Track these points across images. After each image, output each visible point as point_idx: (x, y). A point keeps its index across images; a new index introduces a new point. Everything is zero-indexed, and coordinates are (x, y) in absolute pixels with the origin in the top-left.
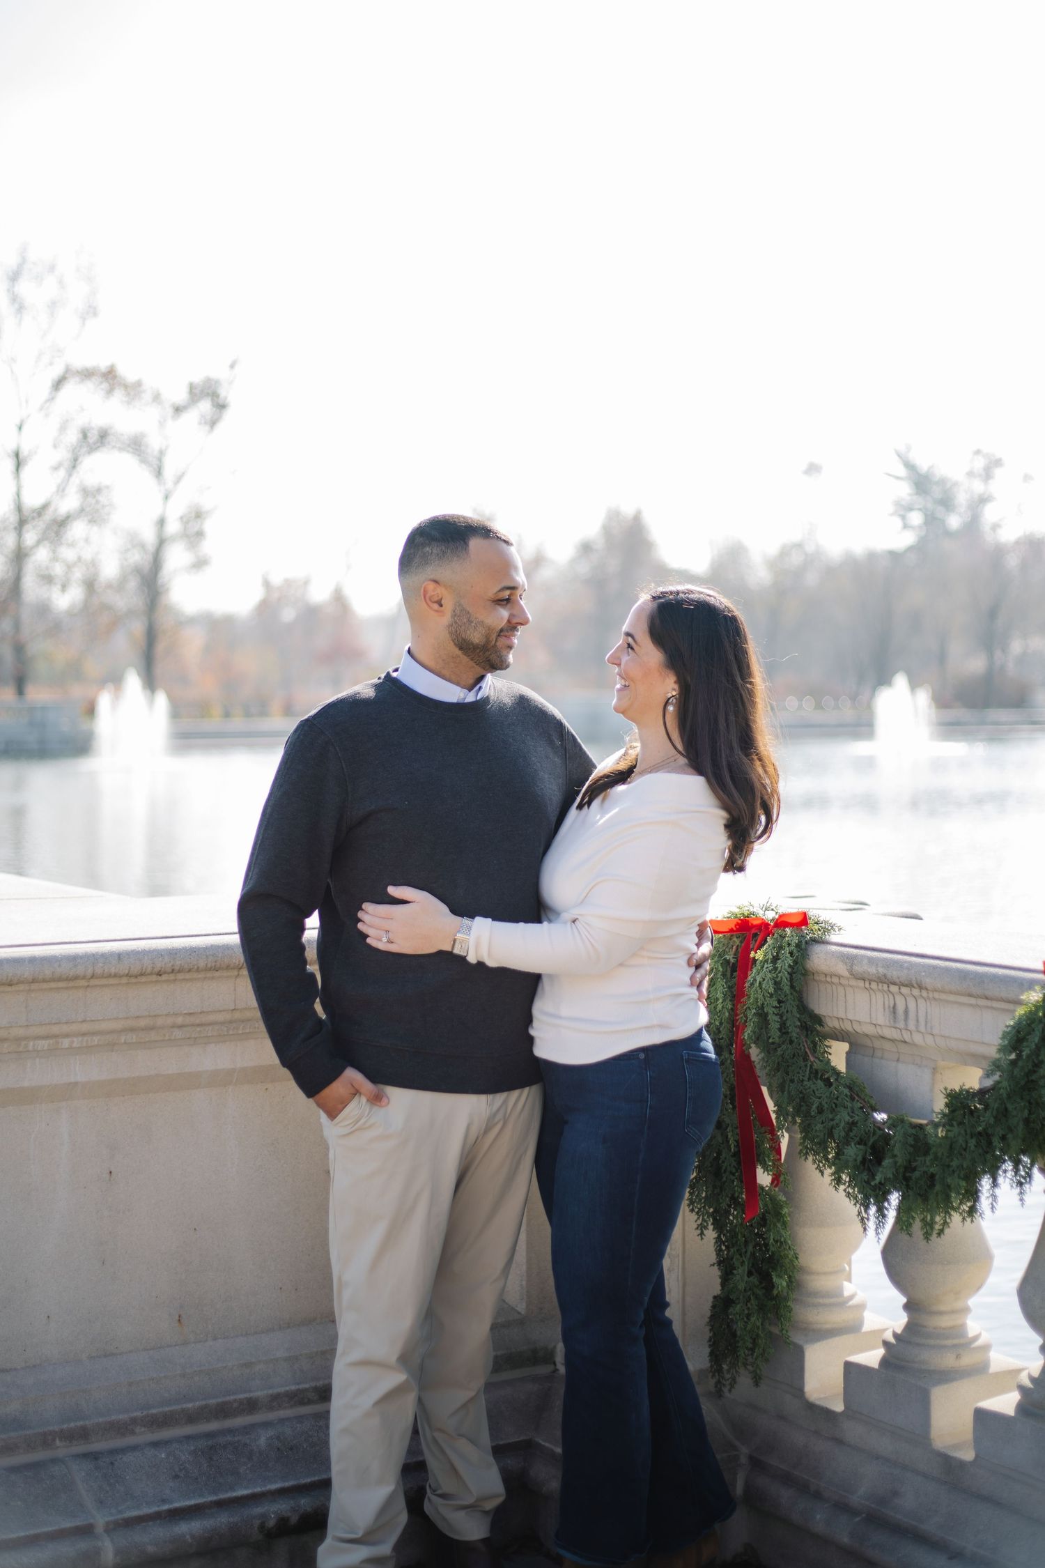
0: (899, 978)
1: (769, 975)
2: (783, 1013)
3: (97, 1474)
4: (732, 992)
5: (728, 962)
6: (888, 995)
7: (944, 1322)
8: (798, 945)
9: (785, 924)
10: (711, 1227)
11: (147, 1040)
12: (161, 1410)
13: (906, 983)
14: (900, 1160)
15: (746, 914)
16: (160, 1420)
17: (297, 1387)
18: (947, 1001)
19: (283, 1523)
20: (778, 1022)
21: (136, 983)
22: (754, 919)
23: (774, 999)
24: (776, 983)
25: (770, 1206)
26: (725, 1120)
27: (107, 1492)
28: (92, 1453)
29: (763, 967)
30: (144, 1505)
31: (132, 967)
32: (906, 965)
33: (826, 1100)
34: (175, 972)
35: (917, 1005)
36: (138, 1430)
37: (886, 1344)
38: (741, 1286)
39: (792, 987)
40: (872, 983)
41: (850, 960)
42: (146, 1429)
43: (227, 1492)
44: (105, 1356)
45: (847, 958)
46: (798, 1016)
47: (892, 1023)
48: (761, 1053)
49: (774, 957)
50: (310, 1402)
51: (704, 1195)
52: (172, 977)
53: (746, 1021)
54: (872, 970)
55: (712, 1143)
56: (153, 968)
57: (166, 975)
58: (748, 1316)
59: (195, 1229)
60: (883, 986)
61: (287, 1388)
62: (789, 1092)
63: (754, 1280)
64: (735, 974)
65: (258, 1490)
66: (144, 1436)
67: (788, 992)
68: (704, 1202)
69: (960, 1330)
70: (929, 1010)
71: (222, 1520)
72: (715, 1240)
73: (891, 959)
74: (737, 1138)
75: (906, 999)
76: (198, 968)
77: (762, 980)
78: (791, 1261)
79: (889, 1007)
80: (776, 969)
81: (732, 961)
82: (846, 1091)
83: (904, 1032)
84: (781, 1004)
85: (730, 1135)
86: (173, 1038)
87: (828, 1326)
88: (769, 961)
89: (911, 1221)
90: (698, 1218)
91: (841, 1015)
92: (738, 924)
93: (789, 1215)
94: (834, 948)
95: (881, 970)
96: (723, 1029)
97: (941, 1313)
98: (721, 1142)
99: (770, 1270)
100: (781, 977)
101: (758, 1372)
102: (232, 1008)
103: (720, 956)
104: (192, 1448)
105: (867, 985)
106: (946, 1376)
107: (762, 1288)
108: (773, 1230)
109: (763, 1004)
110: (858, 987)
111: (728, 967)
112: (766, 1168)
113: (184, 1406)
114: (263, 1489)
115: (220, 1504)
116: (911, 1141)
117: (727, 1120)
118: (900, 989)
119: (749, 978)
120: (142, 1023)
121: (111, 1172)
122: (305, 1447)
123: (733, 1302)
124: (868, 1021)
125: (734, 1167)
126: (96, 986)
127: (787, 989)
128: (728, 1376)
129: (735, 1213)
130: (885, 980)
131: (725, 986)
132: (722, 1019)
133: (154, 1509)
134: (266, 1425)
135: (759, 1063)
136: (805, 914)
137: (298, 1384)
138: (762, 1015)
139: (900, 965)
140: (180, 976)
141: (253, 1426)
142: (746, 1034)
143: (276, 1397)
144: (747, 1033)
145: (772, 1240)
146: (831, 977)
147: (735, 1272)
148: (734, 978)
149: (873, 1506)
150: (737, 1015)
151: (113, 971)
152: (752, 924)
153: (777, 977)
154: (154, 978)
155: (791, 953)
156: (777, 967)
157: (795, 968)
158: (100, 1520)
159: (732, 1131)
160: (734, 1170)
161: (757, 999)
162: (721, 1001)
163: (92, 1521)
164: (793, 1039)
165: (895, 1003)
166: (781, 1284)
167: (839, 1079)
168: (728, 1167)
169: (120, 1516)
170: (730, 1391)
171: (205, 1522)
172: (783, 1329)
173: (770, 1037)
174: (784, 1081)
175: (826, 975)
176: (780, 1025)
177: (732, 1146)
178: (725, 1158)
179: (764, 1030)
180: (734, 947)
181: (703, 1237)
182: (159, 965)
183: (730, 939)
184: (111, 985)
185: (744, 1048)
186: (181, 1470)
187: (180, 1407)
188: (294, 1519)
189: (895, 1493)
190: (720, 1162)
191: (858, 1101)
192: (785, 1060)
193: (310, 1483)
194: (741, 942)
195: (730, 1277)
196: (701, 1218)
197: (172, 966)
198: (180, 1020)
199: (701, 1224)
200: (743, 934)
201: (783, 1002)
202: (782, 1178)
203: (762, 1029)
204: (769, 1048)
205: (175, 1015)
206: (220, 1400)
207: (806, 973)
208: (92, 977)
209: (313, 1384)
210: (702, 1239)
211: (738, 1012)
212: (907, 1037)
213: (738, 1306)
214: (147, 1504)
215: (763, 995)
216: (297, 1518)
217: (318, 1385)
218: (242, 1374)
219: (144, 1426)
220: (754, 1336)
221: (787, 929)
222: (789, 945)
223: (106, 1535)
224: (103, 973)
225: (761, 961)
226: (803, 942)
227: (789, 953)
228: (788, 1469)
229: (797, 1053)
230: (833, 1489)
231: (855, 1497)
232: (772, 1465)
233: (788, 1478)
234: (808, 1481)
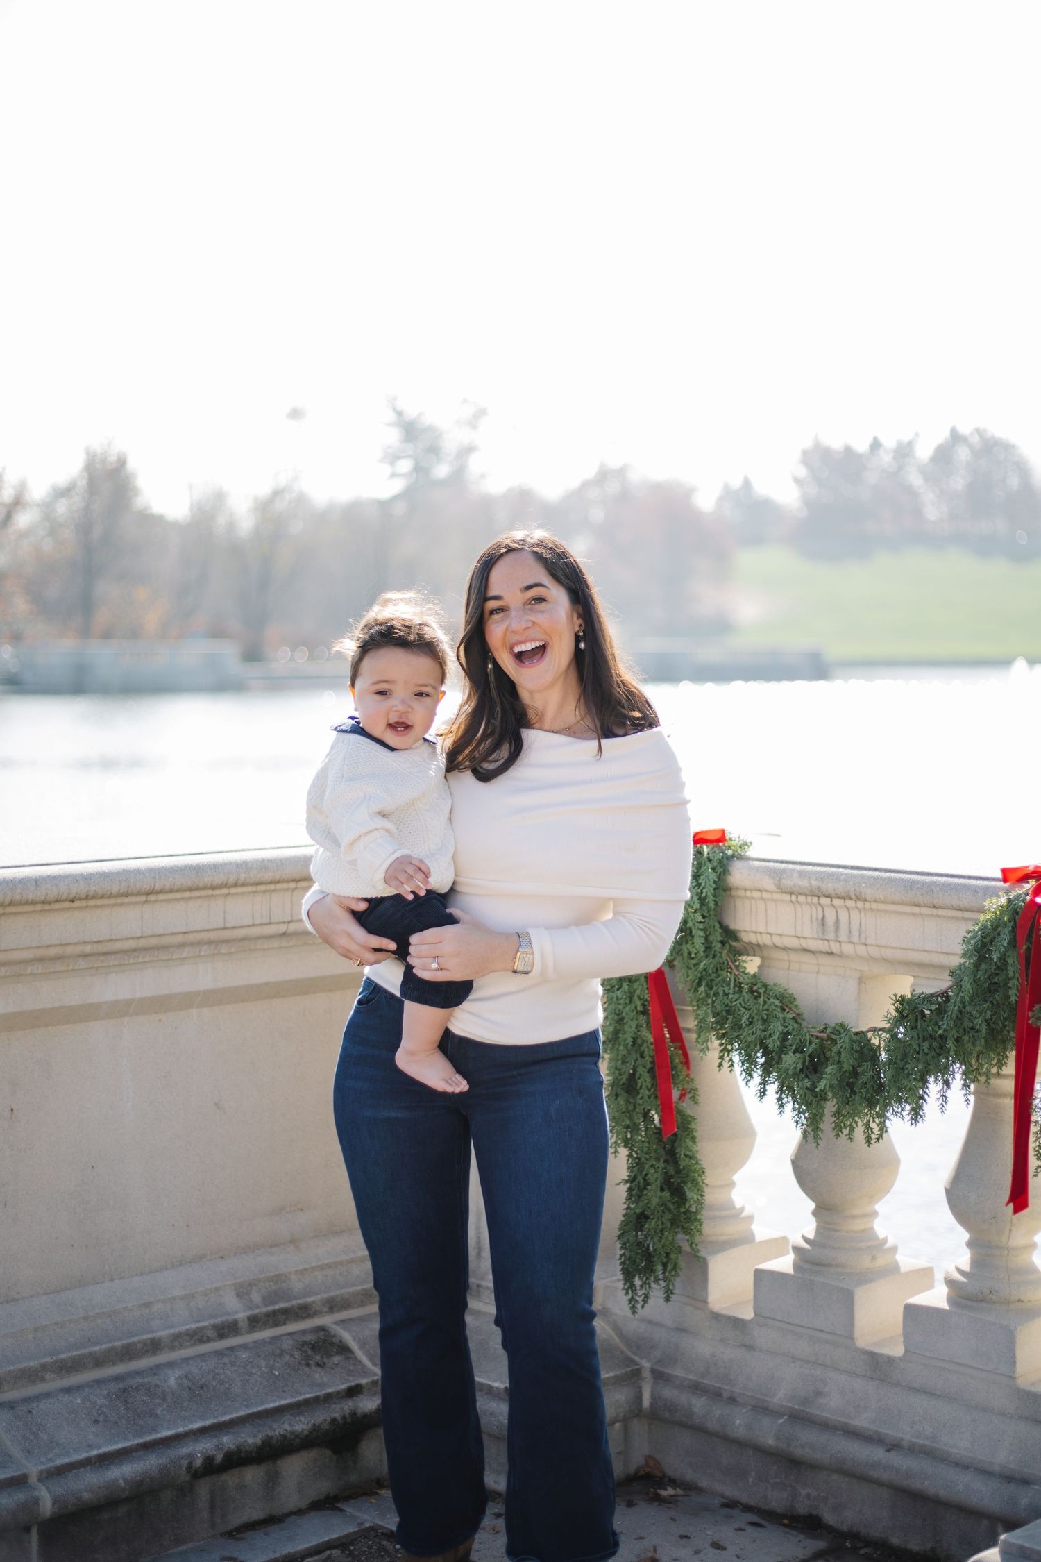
0: (834, 890)
2: (706, 928)
3: (18, 1423)
6: (816, 908)
7: (858, 1225)
8: (720, 862)
9: (703, 841)
10: (623, 1145)
11: (52, 970)
12: (70, 1354)
13: (843, 894)
14: (846, 1067)
16: (69, 1365)
17: (197, 1325)
18: (886, 911)
19: (209, 1460)
20: (703, 937)
21: (49, 910)
24: (700, 899)
25: (680, 1121)
27: (31, 1440)
28: (5, 1402)
30: (72, 1451)
31: (49, 895)
32: (842, 877)
33: (755, 1011)
34: (89, 897)
35: (849, 917)
36: (47, 1377)
37: (797, 1249)
38: (655, 1201)
39: (716, 904)
40: (799, 896)
41: (777, 875)
42: (56, 1375)
43: (150, 1433)
44: (7, 1302)
45: (774, 872)
46: (720, 931)
47: (821, 936)
48: (681, 968)
50: (209, 1340)
52: (84, 903)
54: (805, 883)
56: (69, 894)
57: (79, 902)
58: (662, 1231)
59: (93, 1167)
60: (812, 899)
61: (188, 1327)
62: (713, 1006)
63: (666, 1194)
65: (180, 1430)
66: (54, 1383)
67: (713, 907)
68: (618, 1120)
69: (869, 1233)
70: (863, 921)
71: (149, 1464)
72: (627, 1158)
73: (824, 872)
74: (652, 1053)
75: (837, 912)
76: (111, 894)
78: (700, 1175)
79: (817, 919)
80: (699, 885)
82: (777, 1002)
83: (831, 943)
84: (705, 920)
86: (76, 968)
87: (724, 1238)
89: (855, 1126)
91: (762, 929)
93: (695, 1128)
94: (757, 863)
95: (814, 883)
97: (854, 1217)
99: (682, 1185)
100: (707, 892)
101: (671, 1287)
102: (139, 935)
104: (106, 1392)
105: (794, 897)
106: (865, 1278)
107: (674, 1203)
108: (684, 1145)
110: (782, 901)
113: (92, 1349)
114: (186, 1429)
115: (147, 1447)
116: (856, 1047)
118: (832, 901)
120: (53, 952)
121: (12, 1110)
122: (214, 1384)
123: (647, 1217)
124: (794, 935)
125: (650, 1083)
126: (11, 914)
127: (710, 904)
128: (640, 1292)
130: (817, 894)
133: (84, 1455)
134: (171, 1365)
136: (723, 831)
137: (197, 1322)
139: (837, 878)
140: (92, 903)
141: (158, 1367)
143: (177, 1337)
145: (682, 1156)
146: (751, 890)
147: (649, 1187)
149: (796, 1407)
151: (30, 897)
153: (702, 893)
154: (67, 905)
155: (713, 869)
156: (701, 884)
157: (719, 883)
158: (33, 1469)
159: (648, 1048)
160: (649, 1087)
163: (25, 1471)
164: (716, 953)
165: (824, 916)
166: (693, 1198)
167: (767, 992)
168: (644, 1083)
169: (52, 1465)
170: (643, 1307)
171: (136, 1465)
172: (692, 1243)
173: (692, 953)
174: (707, 995)
175: (745, 890)
176: (703, 940)
177: (648, 1062)
178: (640, 1075)
179: (683, 946)
181: (617, 1154)
182: (75, 890)
184: (26, 912)
186: (99, 1415)
187: (87, 1350)
188: (219, 1458)
189: (818, 1393)
190: (637, 1078)
191: (788, 1012)
192: (709, 974)
193: (229, 1420)
195: (645, 1192)
197: (88, 891)
198: (88, 949)
199: (615, 1142)
201: (707, 917)
203: (681, 944)
204: (690, 964)
205: (85, 943)
206: (125, 1342)
207: (727, 889)
208: (11, 903)
209: (212, 1322)
210: (616, 1157)
212: (835, 947)
213: (654, 1221)
214: (74, 1450)
216: (222, 1456)
217: (216, 1322)
218: (142, 1315)
219: (54, 1372)
220: (668, 1251)
221: (705, 847)
222: (710, 860)
223: (40, 1484)
224: (21, 900)
226: (724, 857)
227: (712, 869)
228: (695, 1378)
229: (720, 967)
230: (749, 1394)
231: (775, 1400)
232: (677, 1376)
233: (697, 1388)
234: (720, 1388)
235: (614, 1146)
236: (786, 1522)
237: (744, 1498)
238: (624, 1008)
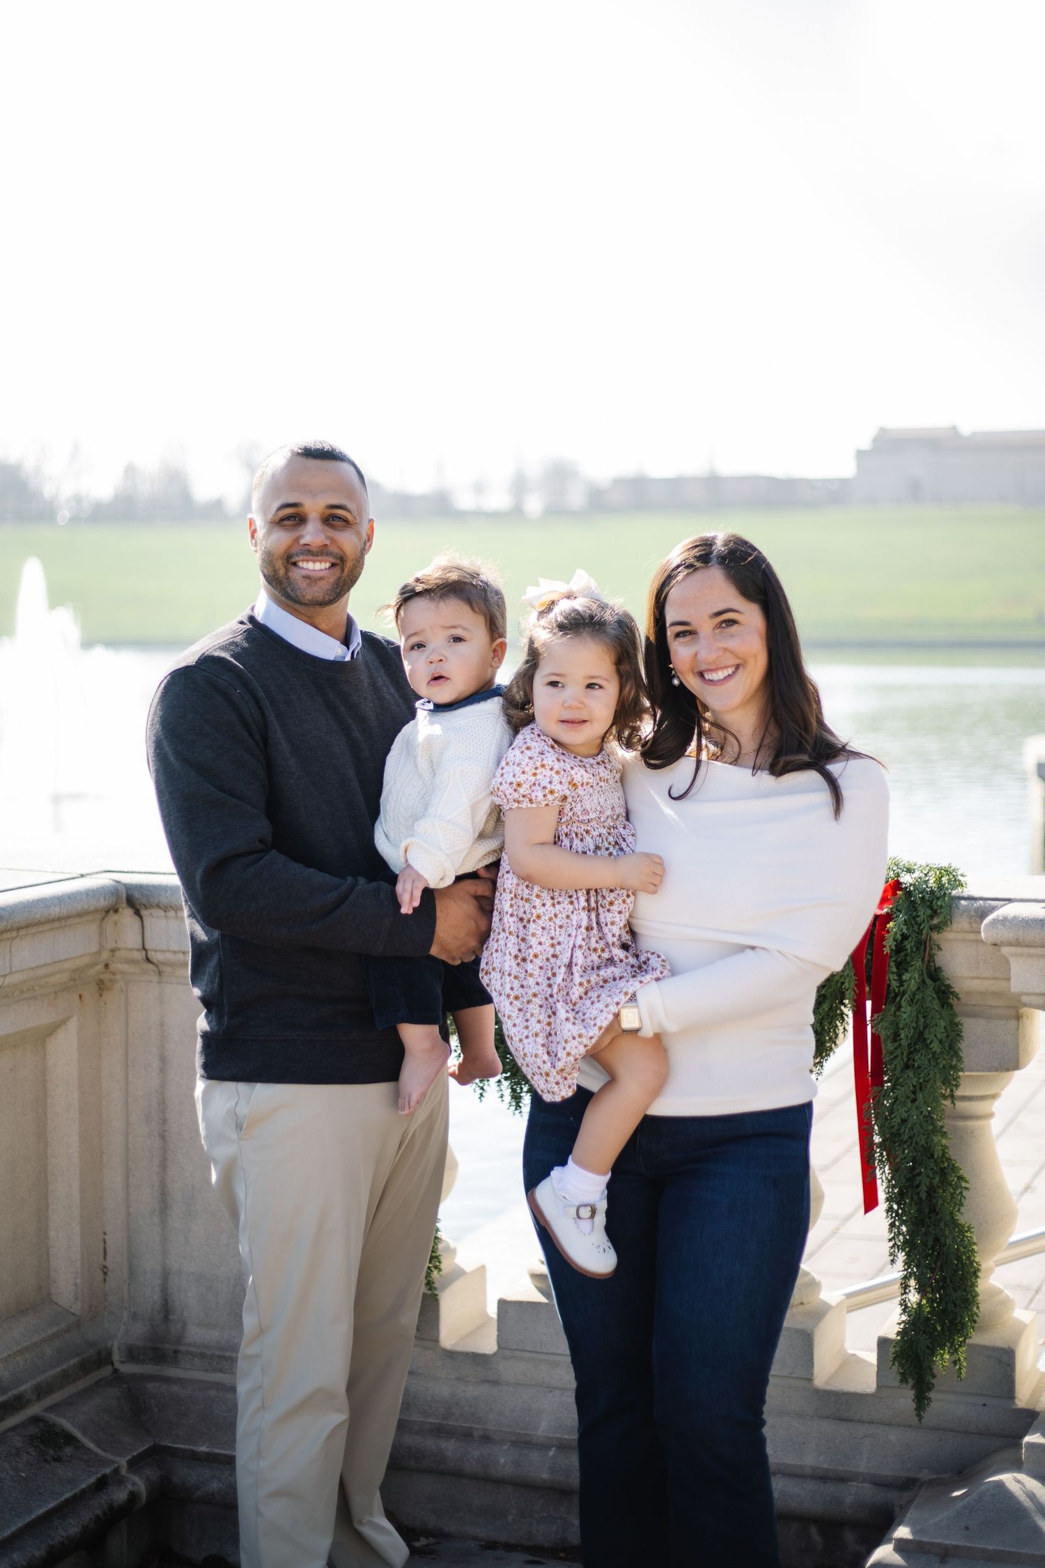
228: (437, 1421)
230: (507, 1430)
231: (539, 1433)
232: (415, 1421)
233: (441, 1431)
234: (470, 1428)
236: (562, 1555)
237: (503, 1537)
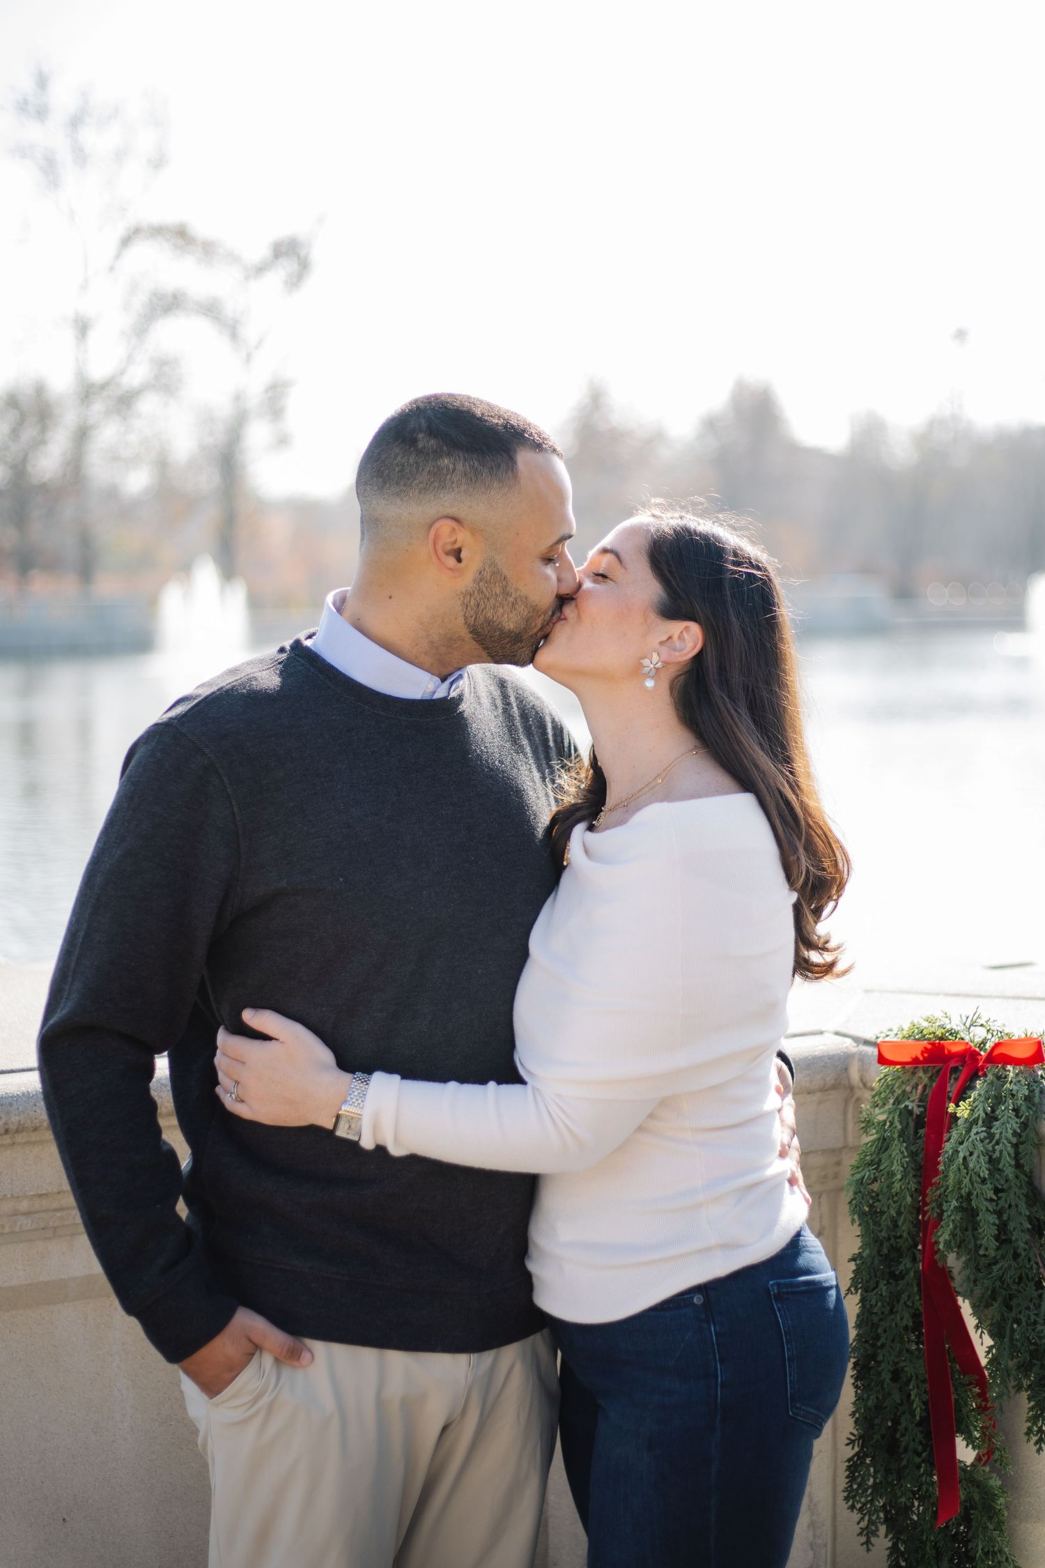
1: (980, 1147)
2: (1002, 1208)
4: (915, 1161)
5: (910, 1112)
8: (1028, 1099)
9: (1008, 1060)
10: (883, 1529)
15: (939, 1033)
20: (994, 1224)
22: (954, 1044)
23: (989, 1186)
24: (991, 1161)
25: (977, 1497)
26: (905, 1369)
29: (969, 1130)
39: (1018, 1166)
46: (1028, 1213)
48: (964, 1268)
49: (986, 1114)
51: (871, 1481)
53: (940, 1215)
55: (885, 1405)
62: (1012, 1339)
64: (922, 1132)
67: (1011, 1176)
68: (872, 1494)
72: (888, 1552)
74: (925, 1397)
77: (968, 1154)
80: (991, 1136)
81: (917, 1111)
84: (1000, 1195)
85: (913, 1393)
88: (980, 1122)
90: (862, 1519)
92: (925, 1050)
93: (1007, 1507)
96: (904, 1223)
98: (899, 1401)
100: (1001, 1152)
103: (898, 1101)
108: (981, 1536)
109: (969, 1194)
111: (910, 1120)
112: (970, 1440)
117: (909, 1370)
119: (948, 1147)
125: (920, 1443)
127: (1010, 1172)
129: (921, 1508)
131: (906, 1154)
132: (900, 1206)
135: (961, 1285)
136: (1039, 1043)
138: (969, 1214)
142: (941, 1240)
144: (943, 1236)
145: (980, 1552)
148: (920, 1137)
150: (925, 1204)
152: (949, 1051)
153: (994, 1150)
155: (1016, 1110)
156: (994, 1135)
157: (1024, 1134)
159: (918, 1387)
160: (920, 1448)
161: (960, 1182)
162: (899, 1177)
164: (1018, 1251)
168: (910, 1441)
173: (981, 1246)
174: (1004, 1319)
176: (998, 1230)
177: (918, 1410)
178: (906, 1429)
179: (969, 1233)
180: (920, 1087)
181: (870, 1546)
183: (914, 1073)
185: (937, 1257)
190: (898, 1436)
192: (1005, 1286)
194: (930, 1078)
196: (867, 1518)
199: (867, 1528)
200: (934, 1067)
201: (1002, 1191)
202: (996, 1455)
203: (966, 1230)
204: (979, 1265)
210: (868, 1550)
211: (928, 1200)
215: (970, 1180)
221: (1009, 1067)
222: (1013, 1095)
225: (966, 1119)
226: (1037, 1091)
227: (1014, 1110)
229: (1027, 1274)
235: (865, 1533)
238: (881, 1320)
